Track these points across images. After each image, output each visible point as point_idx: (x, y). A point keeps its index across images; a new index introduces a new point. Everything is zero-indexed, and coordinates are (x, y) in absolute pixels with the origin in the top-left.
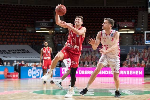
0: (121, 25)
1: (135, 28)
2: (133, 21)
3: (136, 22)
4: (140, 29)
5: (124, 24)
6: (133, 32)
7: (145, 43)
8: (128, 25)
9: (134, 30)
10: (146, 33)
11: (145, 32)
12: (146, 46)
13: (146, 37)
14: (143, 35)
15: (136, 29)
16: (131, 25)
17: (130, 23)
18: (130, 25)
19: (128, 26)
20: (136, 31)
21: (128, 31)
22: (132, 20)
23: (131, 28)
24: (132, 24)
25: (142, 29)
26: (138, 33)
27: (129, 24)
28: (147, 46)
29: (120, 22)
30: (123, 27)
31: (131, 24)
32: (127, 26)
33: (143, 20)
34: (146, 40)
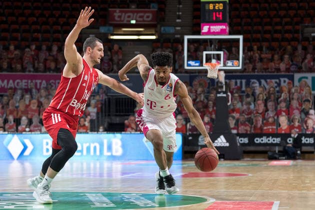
0: (120, 17)
1: (159, 26)
2: (154, 7)
3: (161, 10)
4: (171, 30)
5: (127, 14)
6: (154, 37)
7: (186, 67)
8: (141, 17)
9: (156, 31)
10: (189, 40)
11: (186, 37)
12: (188, 75)
13: (188, 51)
14: (180, 46)
15: (162, 29)
16: (148, 17)
17: (145, 12)
18: (145, 19)
19: (141, 19)
20: (160, 35)
21: (139, 34)
22: (152, 5)
23: (147, 27)
24: (151, 15)
25: (178, 28)
26: (167, 40)
27: (142, 14)
28: (190, 76)
29: (118, 10)
30: (125, 22)
31: (147, 14)
32: (137, 21)
33: (181, 6)
34: (188, 61)
